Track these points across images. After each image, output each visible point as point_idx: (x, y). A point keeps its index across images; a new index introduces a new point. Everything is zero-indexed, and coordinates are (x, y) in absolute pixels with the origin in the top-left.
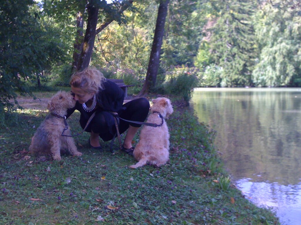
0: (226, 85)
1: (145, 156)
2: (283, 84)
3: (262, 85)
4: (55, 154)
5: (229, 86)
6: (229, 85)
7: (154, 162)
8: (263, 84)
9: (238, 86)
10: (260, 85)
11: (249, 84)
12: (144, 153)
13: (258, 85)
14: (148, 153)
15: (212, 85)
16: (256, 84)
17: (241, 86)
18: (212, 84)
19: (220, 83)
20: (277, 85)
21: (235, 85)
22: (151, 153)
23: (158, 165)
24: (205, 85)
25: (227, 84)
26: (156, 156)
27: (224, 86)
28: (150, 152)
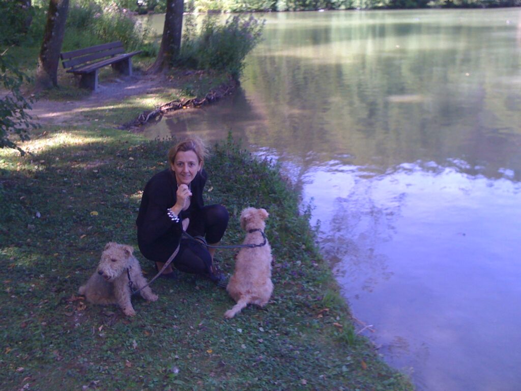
0: (286, 7)
1: (245, 296)
2: (381, 5)
3: (346, 5)
4: (126, 308)
5: (291, 9)
6: (291, 7)
7: (256, 302)
8: (348, 4)
9: (307, 9)
10: (343, 7)
11: (324, 6)
12: (243, 293)
13: (339, 6)
14: (248, 292)
15: (262, 8)
16: (336, 4)
17: (311, 7)
18: (262, 5)
19: (275, 4)
20: (370, 6)
21: (302, 8)
22: (252, 293)
23: (262, 305)
24: (250, 8)
25: (287, 5)
26: (259, 295)
27: (284, 9)
28: (250, 291)
